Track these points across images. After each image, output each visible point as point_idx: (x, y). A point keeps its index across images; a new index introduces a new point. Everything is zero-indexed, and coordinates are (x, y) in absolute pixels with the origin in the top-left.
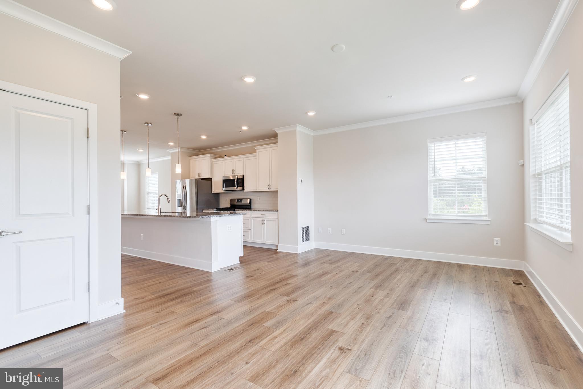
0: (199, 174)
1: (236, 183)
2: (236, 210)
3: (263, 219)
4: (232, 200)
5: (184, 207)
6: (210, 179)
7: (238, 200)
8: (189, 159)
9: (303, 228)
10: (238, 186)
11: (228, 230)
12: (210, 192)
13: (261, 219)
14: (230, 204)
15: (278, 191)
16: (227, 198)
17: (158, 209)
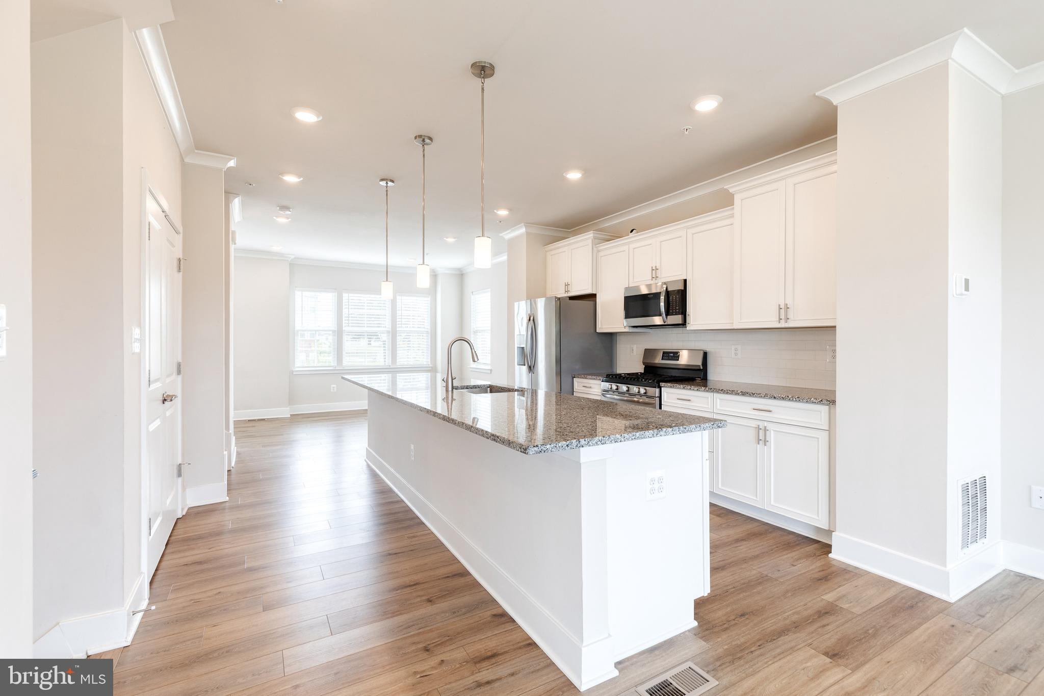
0: (567, 285)
1: (662, 304)
2: (662, 384)
3: (762, 425)
4: (648, 353)
5: (530, 367)
6: (592, 297)
7: (667, 355)
8: (546, 252)
9: (965, 489)
10: (667, 314)
11: (652, 491)
12: (592, 331)
13: (754, 424)
14: (644, 363)
15: (835, 327)
16: (635, 347)
17: (445, 379)
